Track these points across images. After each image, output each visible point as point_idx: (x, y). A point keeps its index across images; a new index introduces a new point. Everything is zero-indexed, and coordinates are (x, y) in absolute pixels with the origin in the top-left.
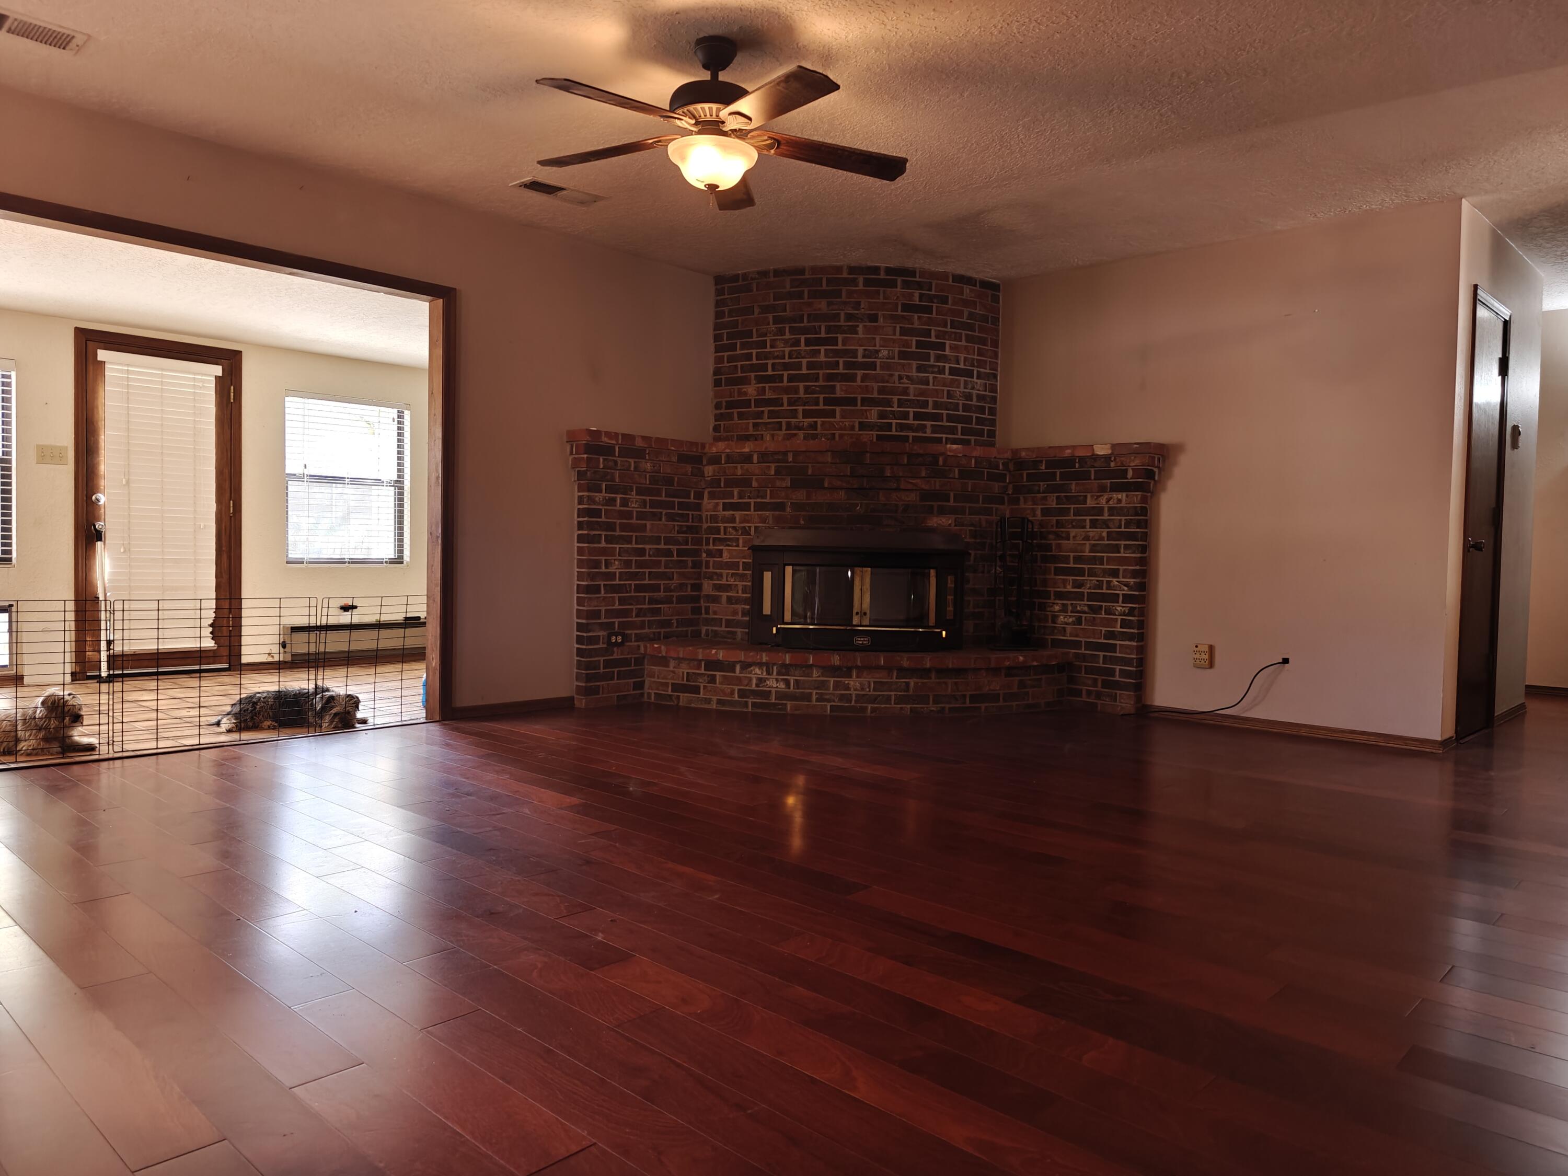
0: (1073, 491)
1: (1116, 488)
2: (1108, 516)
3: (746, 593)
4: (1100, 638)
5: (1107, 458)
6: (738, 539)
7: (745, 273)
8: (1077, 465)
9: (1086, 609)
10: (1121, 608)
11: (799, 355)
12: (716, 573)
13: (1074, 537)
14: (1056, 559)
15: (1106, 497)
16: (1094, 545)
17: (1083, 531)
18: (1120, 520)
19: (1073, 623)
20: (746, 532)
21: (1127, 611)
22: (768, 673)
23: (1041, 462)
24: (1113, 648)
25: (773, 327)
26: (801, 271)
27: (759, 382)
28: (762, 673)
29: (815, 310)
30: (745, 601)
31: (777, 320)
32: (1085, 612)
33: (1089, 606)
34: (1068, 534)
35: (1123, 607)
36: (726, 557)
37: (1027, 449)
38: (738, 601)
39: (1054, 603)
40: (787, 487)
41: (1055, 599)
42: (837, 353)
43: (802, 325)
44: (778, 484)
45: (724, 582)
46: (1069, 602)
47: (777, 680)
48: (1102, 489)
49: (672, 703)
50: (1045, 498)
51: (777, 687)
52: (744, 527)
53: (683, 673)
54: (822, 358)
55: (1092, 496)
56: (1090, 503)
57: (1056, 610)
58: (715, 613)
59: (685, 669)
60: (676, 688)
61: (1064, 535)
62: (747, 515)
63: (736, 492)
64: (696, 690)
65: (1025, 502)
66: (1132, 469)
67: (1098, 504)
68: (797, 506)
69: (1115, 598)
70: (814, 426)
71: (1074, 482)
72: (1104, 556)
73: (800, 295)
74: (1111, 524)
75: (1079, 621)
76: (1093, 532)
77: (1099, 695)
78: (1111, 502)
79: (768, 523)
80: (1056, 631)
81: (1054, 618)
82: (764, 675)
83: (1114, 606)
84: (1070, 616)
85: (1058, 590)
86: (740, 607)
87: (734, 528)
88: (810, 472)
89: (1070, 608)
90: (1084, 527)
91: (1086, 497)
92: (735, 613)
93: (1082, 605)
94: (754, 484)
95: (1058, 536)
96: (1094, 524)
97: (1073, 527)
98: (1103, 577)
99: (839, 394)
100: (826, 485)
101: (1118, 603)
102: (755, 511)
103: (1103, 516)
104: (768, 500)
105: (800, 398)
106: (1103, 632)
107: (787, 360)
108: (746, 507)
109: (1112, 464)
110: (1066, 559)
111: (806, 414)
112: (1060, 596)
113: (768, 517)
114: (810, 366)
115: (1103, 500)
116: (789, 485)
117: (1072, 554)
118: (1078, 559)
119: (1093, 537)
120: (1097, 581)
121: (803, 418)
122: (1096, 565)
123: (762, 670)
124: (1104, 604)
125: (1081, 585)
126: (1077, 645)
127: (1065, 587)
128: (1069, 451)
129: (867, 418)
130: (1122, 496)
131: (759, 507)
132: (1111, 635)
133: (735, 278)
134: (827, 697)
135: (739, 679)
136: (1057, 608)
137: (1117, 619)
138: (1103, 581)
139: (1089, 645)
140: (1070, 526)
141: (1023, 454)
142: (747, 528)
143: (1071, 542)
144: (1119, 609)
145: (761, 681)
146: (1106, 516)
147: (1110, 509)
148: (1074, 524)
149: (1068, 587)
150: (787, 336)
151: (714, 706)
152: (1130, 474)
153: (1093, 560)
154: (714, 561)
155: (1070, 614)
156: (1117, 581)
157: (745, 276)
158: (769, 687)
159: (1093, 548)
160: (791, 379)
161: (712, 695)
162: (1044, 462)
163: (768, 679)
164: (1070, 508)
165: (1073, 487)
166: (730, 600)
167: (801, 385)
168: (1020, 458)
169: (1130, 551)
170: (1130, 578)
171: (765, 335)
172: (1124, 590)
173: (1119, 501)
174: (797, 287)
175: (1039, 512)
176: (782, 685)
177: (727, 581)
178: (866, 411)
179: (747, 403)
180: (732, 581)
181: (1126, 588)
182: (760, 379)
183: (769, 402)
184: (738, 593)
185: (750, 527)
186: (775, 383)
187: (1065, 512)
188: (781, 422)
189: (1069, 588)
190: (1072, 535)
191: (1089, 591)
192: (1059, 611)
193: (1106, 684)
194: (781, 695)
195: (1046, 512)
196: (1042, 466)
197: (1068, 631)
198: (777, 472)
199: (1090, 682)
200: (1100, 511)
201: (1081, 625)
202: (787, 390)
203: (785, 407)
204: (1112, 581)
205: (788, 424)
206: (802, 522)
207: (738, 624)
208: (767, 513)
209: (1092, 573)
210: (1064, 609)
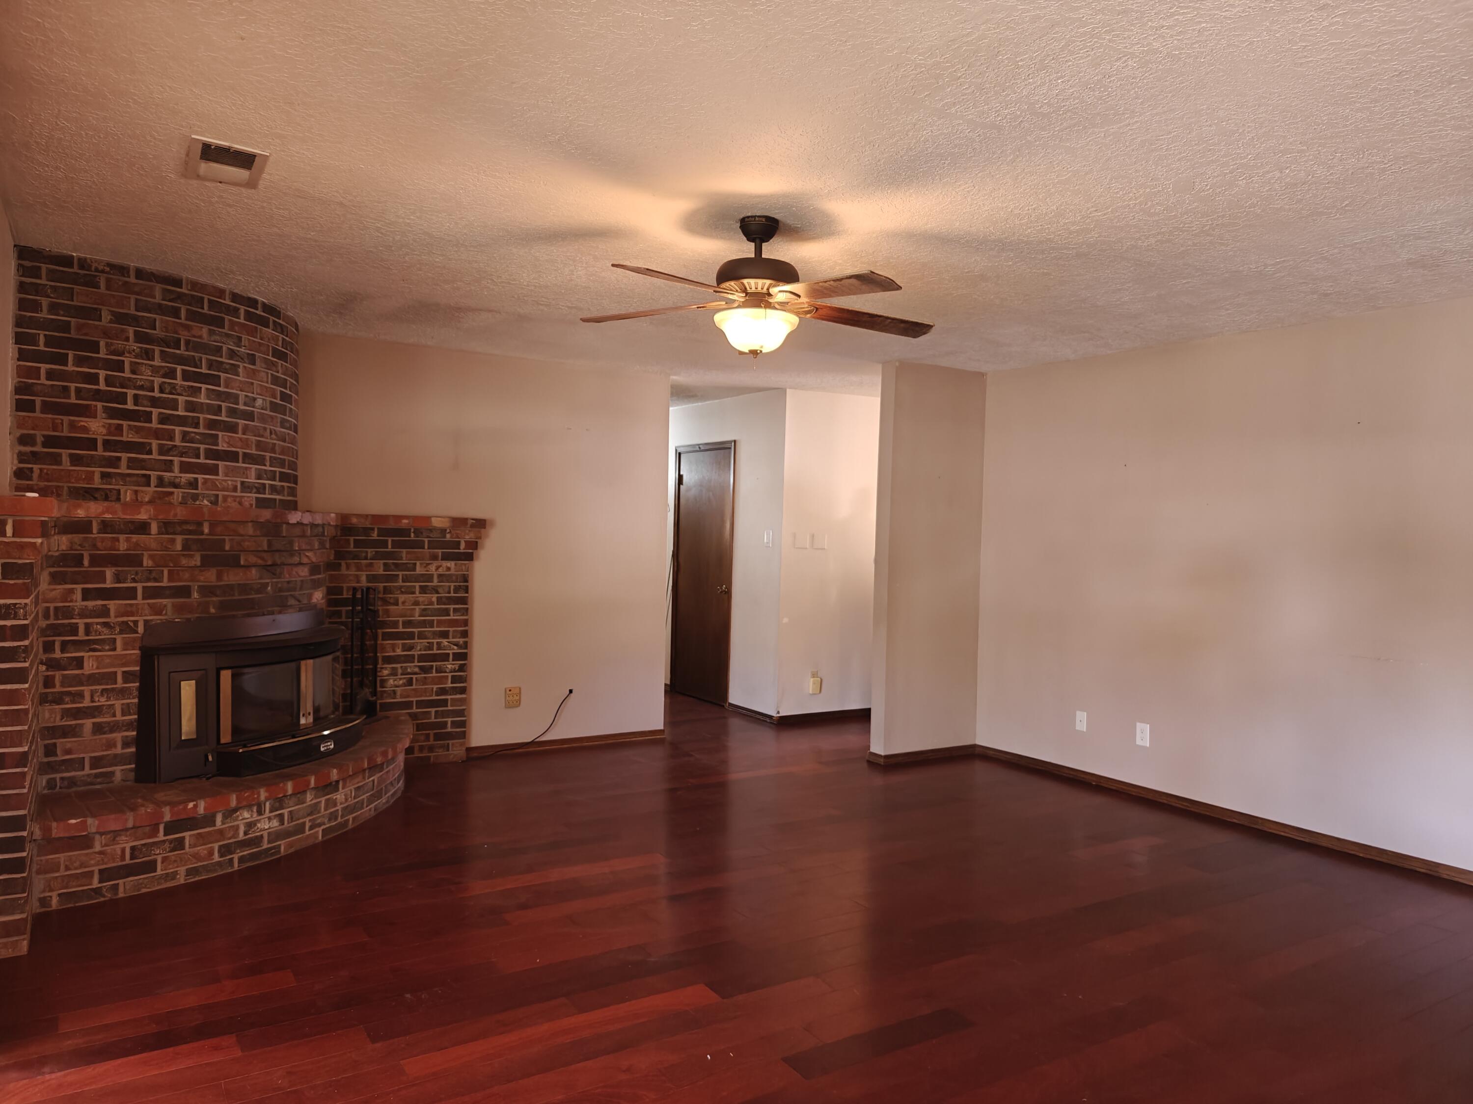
0: (404, 559)
1: (446, 557)
2: (438, 582)
3: (130, 714)
4: (431, 696)
5: (443, 531)
6: (115, 639)
7: (86, 259)
8: (412, 535)
9: (417, 670)
10: (451, 666)
11: (173, 390)
12: (69, 693)
13: (403, 603)
14: (384, 624)
15: (435, 564)
16: (424, 610)
17: (413, 597)
18: (450, 587)
19: (404, 685)
20: (126, 628)
21: (457, 668)
22: (260, 813)
23: (373, 529)
24: (444, 703)
25: (135, 346)
26: (177, 282)
27: (111, 417)
28: (252, 816)
29: (194, 336)
30: (129, 726)
31: (140, 338)
32: (416, 673)
33: (420, 667)
34: (397, 600)
35: (453, 664)
36: (90, 667)
37: (358, 516)
38: (114, 727)
39: (382, 668)
40: (196, 566)
41: (383, 664)
42: (219, 395)
43: (178, 352)
44: (184, 561)
45: (87, 703)
46: (399, 666)
47: (270, 819)
48: (434, 558)
49: (102, 899)
50: (371, 565)
51: (269, 828)
52: (126, 623)
53: (123, 850)
54: (203, 399)
55: (421, 564)
56: (419, 570)
57: (385, 674)
58: (68, 752)
59: (126, 844)
60: (105, 874)
61: (392, 601)
62: (131, 605)
63: (109, 573)
64: (151, 866)
65: (348, 568)
66: (465, 541)
67: (427, 571)
68: (206, 590)
69: (445, 658)
70: (193, 484)
71: (404, 550)
72: (434, 620)
73: (176, 313)
74: (440, 590)
75: (410, 682)
76: (422, 598)
77: (431, 749)
78: (440, 570)
79: (166, 614)
80: (385, 695)
81: (383, 682)
82: (255, 817)
83: (445, 665)
84: (400, 679)
85: (387, 654)
86: (118, 736)
87: (106, 625)
88: (227, 548)
89: (400, 671)
90: (414, 593)
91: (415, 564)
92: (111, 745)
93: (413, 667)
94: (147, 562)
95: (385, 602)
96: (423, 590)
97: (402, 593)
98: (433, 639)
99: (222, 446)
100: (242, 563)
101: (448, 661)
102: (144, 598)
103: (432, 582)
104: (165, 583)
105: (175, 446)
106: (435, 690)
107: (156, 394)
108: (131, 593)
109: (448, 536)
110: (395, 624)
111: (185, 468)
112: (388, 660)
113: (165, 606)
114: (191, 407)
115: (432, 568)
116: (199, 564)
117: (401, 619)
118: (407, 624)
119: (423, 602)
120: (428, 643)
121: (181, 472)
122: (426, 628)
123: (252, 811)
124: (434, 664)
125: (411, 648)
126: (408, 705)
127: (394, 651)
128: (405, 521)
129: (247, 478)
130: (451, 564)
131: (150, 593)
132: (443, 691)
133: (67, 261)
134: (319, 821)
135: (221, 832)
136: (386, 672)
137: (448, 676)
138: (433, 643)
139: (420, 704)
140: (399, 592)
141: (354, 520)
142: (131, 624)
143: (401, 607)
144: (449, 666)
145: (250, 825)
146: (435, 582)
147: (440, 576)
148: (403, 590)
149: (398, 650)
150: (157, 362)
151: (181, 879)
152: (463, 545)
153: (423, 624)
154: (63, 676)
155: (399, 677)
156: (448, 642)
157: (83, 263)
158: (261, 830)
159: (424, 613)
160: (163, 420)
161: (177, 867)
162: (376, 529)
163: (259, 821)
164: (398, 575)
165: (404, 555)
166: (98, 729)
167: (178, 429)
168: (351, 524)
169: (459, 614)
170: (460, 638)
171: (122, 354)
172: (453, 649)
173: (449, 569)
174: (170, 301)
175: (364, 578)
176: (275, 823)
177: (93, 701)
178: (246, 468)
179: (92, 444)
180: (103, 701)
181: (455, 647)
182: (112, 413)
183: (129, 447)
184: (114, 715)
185: (136, 623)
186: (140, 422)
187: (394, 578)
188: (150, 475)
189: (399, 652)
190: (400, 601)
191: (419, 653)
192: (388, 675)
193: (438, 737)
194: (276, 836)
195: (372, 578)
196: (373, 533)
197: (398, 694)
198: (186, 546)
199: (422, 738)
200: (429, 578)
201: (412, 685)
202: (157, 434)
203: (155, 456)
204: (441, 642)
205: (160, 479)
206: (212, 610)
207: (117, 760)
208: (165, 601)
209: (421, 636)
210: (394, 673)
